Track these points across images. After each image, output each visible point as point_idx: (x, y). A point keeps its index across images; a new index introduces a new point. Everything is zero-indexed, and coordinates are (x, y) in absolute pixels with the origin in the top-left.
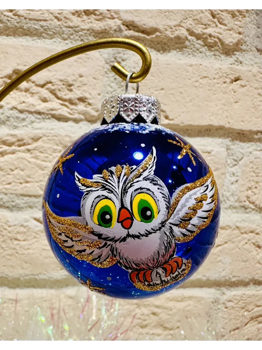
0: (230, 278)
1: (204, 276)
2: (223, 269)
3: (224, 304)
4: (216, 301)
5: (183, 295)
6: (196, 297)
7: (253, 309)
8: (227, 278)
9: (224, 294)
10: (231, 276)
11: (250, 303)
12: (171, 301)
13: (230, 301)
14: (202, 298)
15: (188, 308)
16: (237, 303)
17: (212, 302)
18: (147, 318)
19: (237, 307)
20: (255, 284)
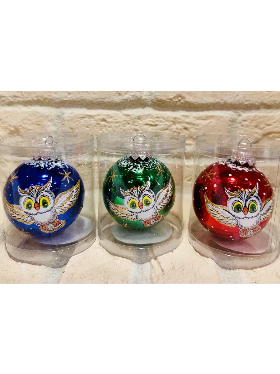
0: (242, 102)
1: (222, 100)
2: (237, 95)
3: (240, 123)
4: (233, 121)
5: (206, 115)
6: (216, 116)
7: (264, 127)
8: (241, 102)
9: (240, 116)
10: (243, 101)
11: (261, 123)
12: (198, 119)
13: (245, 121)
14: (222, 117)
15: (211, 124)
16: (250, 123)
17: (230, 121)
18: (180, 131)
19: (250, 125)
20: (265, 108)
